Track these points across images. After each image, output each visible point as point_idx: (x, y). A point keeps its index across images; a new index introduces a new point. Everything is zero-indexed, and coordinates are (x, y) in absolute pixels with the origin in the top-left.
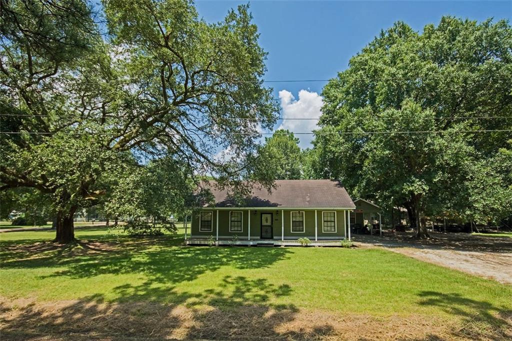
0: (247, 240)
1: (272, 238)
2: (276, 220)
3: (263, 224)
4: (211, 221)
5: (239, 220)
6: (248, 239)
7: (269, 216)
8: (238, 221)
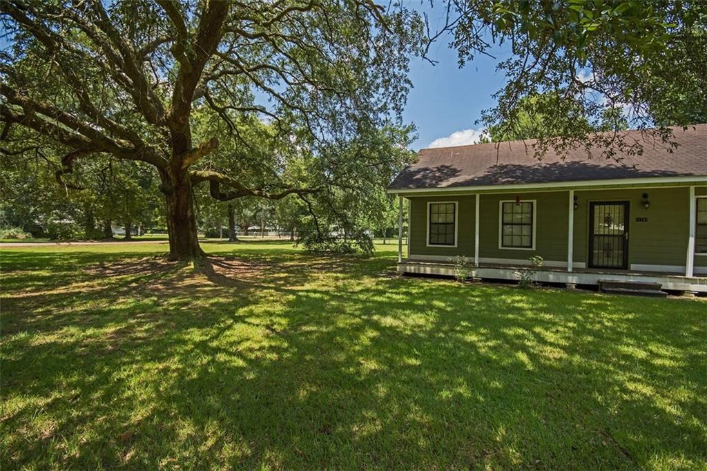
0: (564, 270)
1: (624, 268)
2: (638, 220)
3: (596, 232)
4: (454, 223)
5: (525, 221)
6: (566, 269)
7: (616, 211)
8: (521, 224)
